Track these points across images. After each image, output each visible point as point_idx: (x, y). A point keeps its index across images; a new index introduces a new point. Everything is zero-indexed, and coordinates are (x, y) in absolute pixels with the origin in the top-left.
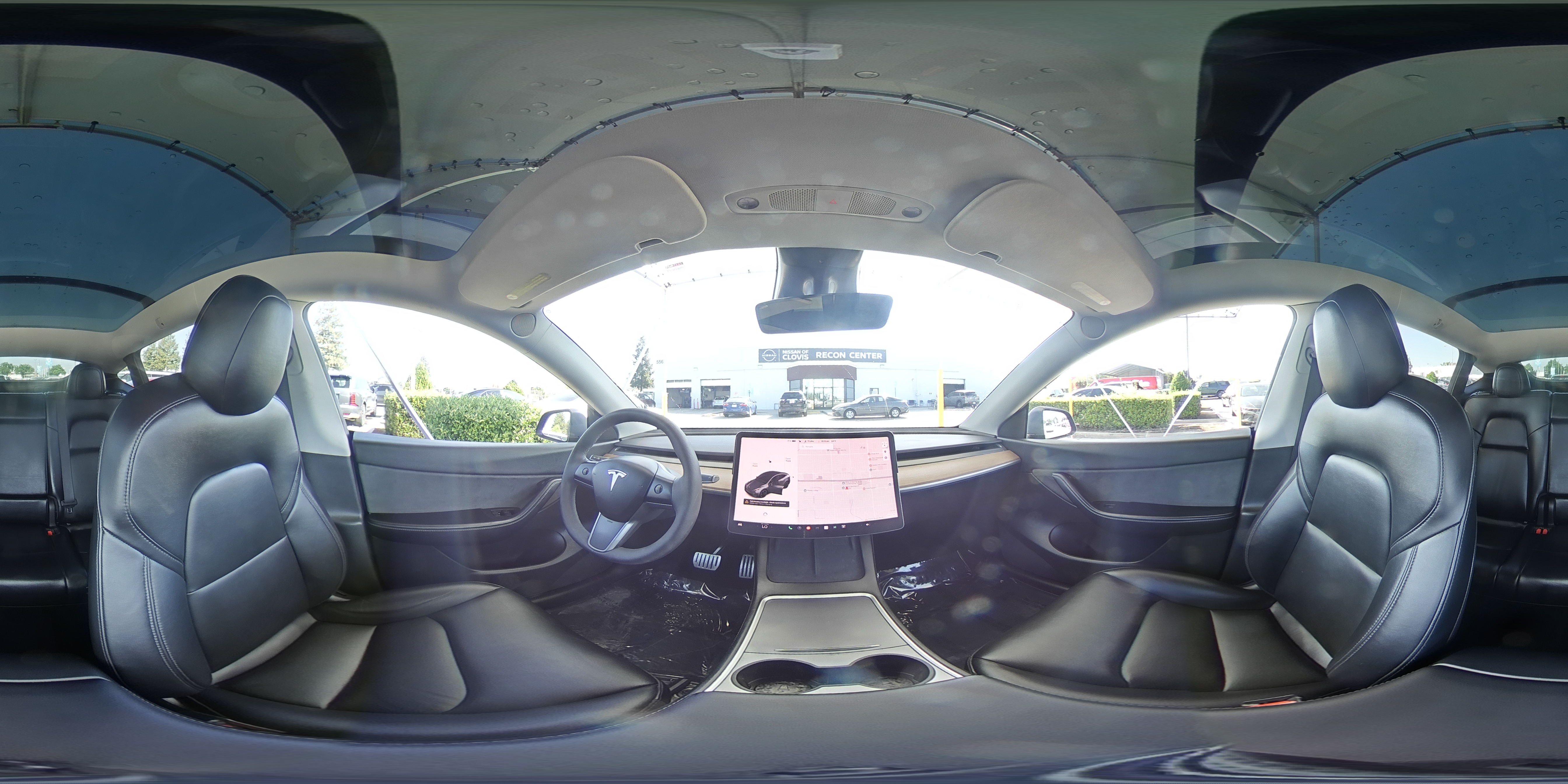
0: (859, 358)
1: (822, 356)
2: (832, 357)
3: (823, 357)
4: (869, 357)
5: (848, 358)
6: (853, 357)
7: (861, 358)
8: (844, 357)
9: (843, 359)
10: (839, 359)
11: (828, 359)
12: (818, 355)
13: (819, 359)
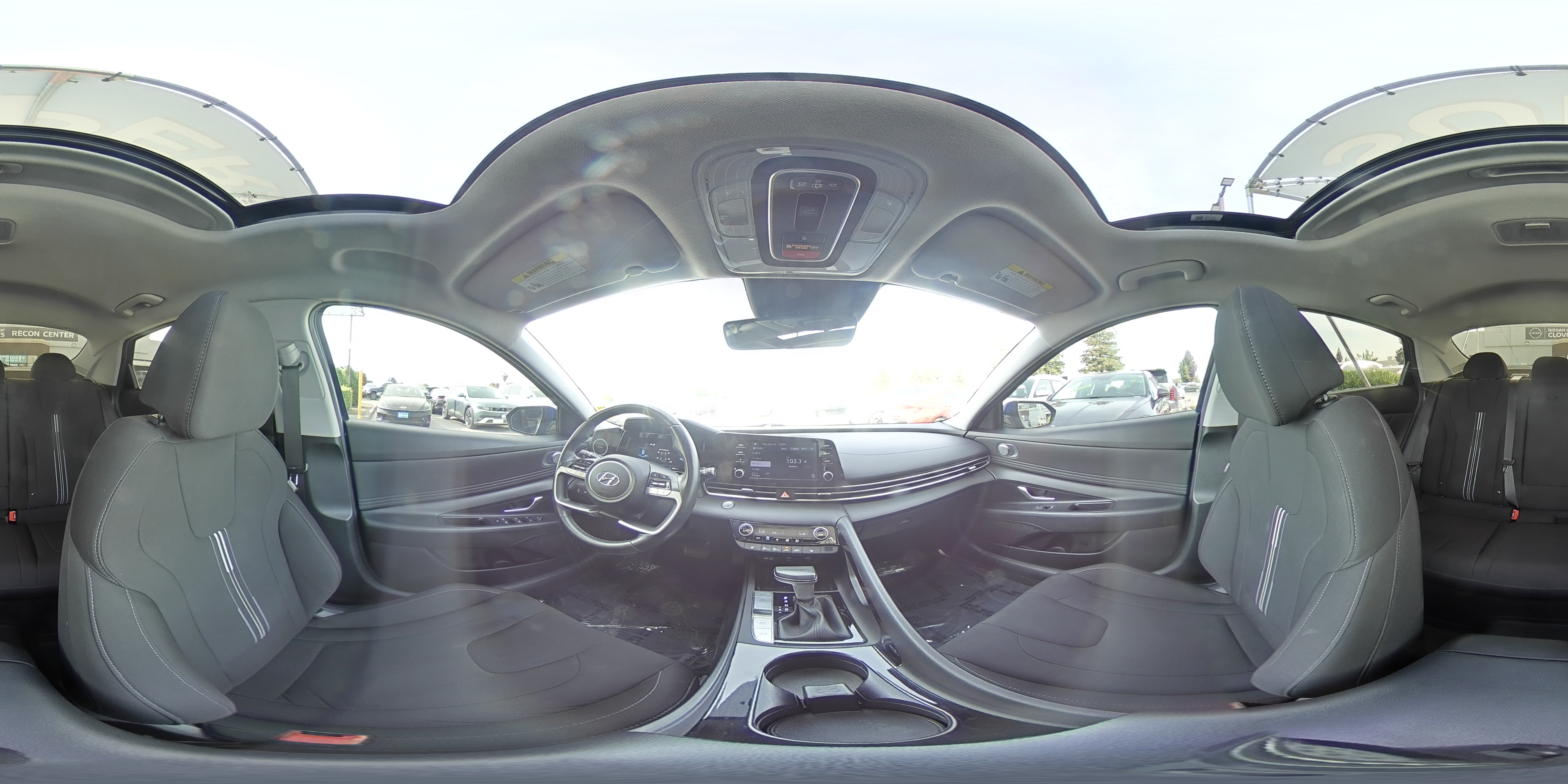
1: (17, 334)
2: (27, 335)
3: (19, 335)
5: (41, 337)
6: (47, 336)
8: (38, 335)
9: (36, 337)
10: (33, 337)
12: (14, 333)
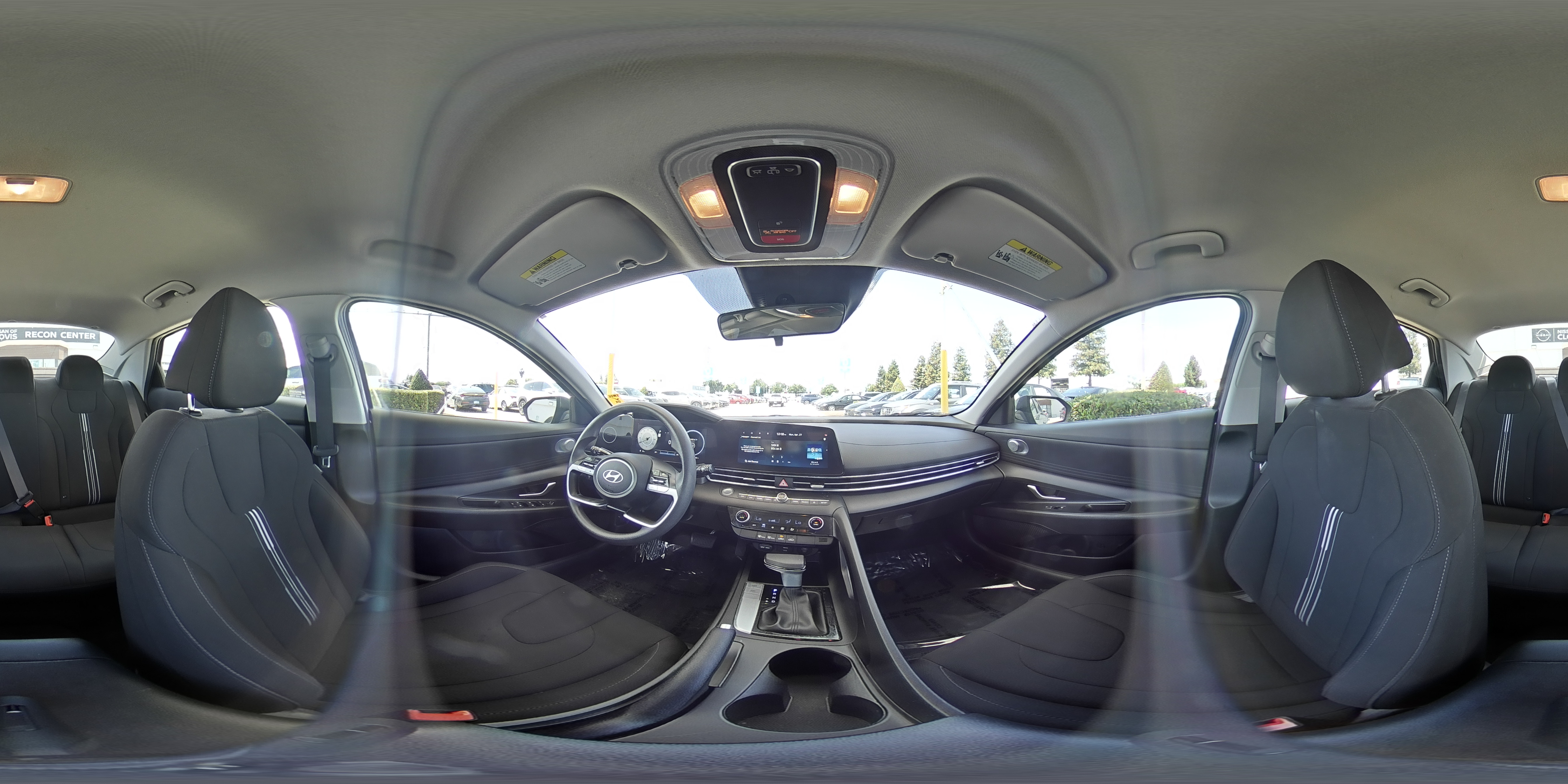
0: (71, 337)
4: (81, 338)
7: (73, 337)
11: (38, 338)
13: (28, 338)
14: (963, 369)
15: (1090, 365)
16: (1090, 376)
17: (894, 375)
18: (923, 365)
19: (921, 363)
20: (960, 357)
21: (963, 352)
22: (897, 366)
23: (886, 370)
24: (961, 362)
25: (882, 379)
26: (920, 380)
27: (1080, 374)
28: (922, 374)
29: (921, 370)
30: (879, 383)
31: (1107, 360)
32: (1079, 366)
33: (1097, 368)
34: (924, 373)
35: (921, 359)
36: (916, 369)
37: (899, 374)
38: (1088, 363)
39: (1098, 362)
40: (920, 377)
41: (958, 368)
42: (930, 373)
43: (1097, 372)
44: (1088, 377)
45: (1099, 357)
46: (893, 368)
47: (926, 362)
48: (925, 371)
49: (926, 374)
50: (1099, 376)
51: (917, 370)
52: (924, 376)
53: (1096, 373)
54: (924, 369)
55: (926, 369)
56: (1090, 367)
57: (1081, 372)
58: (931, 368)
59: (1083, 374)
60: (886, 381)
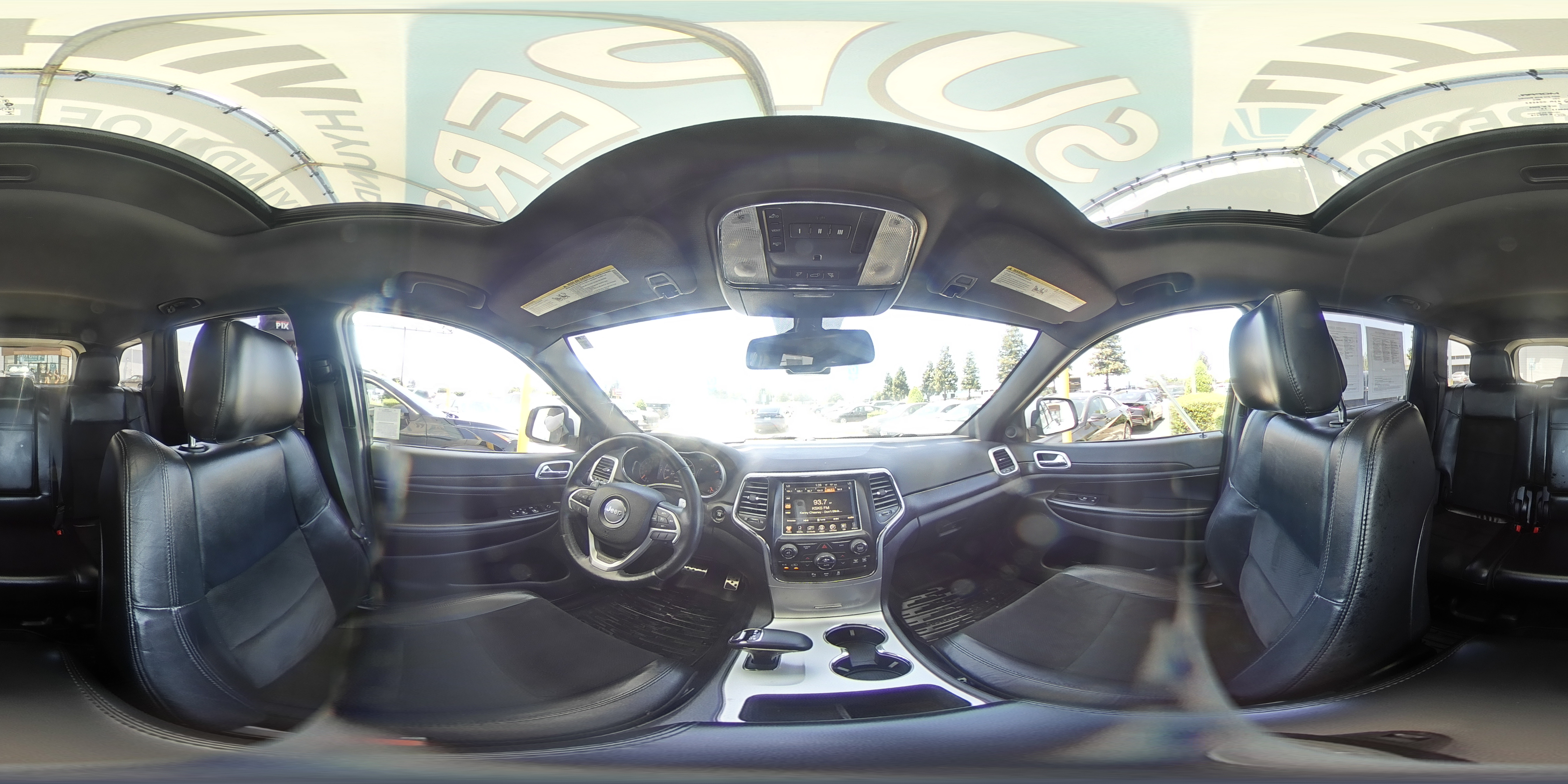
14: (972, 373)
15: (1109, 364)
16: (1107, 374)
17: (900, 381)
18: (931, 370)
19: (929, 369)
20: (970, 359)
21: (972, 355)
22: (904, 372)
23: (894, 376)
24: (970, 365)
25: (889, 386)
26: (928, 385)
27: (1098, 374)
28: (930, 379)
29: (929, 375)
30: (886, 389)
31: (1123, 358)
32: (1096, 366)
33: (1116, 367)
34: (932, 378)
35: (928, 365)
36: (924, 375)
37: (906, 380)
38: (1106, 361)
39: (1116, 361)
40: (928, 382)
41: (968, 372)
42: (939, 378)
43: (1113, 371)
44: (1105, 376)
45: (1116, 356)
46: (900, 375)
47: (935, 367)
48: (934, 376)
49: (934, 379)
50: (1116, 376)
51: (926, 376)
52: (932, 381)
53: (1113, 373)
54: (932, 374)
55: (934, 374)
56: (1110, 365)
57: (1099, 372)
58: (940, 373)
59: (1101, 373)
60: (893, 387)
